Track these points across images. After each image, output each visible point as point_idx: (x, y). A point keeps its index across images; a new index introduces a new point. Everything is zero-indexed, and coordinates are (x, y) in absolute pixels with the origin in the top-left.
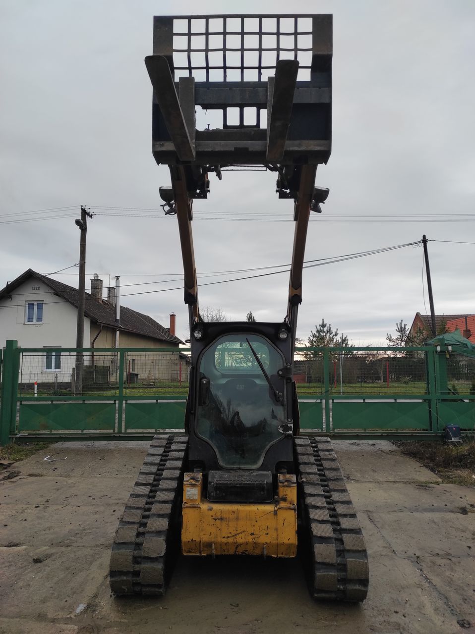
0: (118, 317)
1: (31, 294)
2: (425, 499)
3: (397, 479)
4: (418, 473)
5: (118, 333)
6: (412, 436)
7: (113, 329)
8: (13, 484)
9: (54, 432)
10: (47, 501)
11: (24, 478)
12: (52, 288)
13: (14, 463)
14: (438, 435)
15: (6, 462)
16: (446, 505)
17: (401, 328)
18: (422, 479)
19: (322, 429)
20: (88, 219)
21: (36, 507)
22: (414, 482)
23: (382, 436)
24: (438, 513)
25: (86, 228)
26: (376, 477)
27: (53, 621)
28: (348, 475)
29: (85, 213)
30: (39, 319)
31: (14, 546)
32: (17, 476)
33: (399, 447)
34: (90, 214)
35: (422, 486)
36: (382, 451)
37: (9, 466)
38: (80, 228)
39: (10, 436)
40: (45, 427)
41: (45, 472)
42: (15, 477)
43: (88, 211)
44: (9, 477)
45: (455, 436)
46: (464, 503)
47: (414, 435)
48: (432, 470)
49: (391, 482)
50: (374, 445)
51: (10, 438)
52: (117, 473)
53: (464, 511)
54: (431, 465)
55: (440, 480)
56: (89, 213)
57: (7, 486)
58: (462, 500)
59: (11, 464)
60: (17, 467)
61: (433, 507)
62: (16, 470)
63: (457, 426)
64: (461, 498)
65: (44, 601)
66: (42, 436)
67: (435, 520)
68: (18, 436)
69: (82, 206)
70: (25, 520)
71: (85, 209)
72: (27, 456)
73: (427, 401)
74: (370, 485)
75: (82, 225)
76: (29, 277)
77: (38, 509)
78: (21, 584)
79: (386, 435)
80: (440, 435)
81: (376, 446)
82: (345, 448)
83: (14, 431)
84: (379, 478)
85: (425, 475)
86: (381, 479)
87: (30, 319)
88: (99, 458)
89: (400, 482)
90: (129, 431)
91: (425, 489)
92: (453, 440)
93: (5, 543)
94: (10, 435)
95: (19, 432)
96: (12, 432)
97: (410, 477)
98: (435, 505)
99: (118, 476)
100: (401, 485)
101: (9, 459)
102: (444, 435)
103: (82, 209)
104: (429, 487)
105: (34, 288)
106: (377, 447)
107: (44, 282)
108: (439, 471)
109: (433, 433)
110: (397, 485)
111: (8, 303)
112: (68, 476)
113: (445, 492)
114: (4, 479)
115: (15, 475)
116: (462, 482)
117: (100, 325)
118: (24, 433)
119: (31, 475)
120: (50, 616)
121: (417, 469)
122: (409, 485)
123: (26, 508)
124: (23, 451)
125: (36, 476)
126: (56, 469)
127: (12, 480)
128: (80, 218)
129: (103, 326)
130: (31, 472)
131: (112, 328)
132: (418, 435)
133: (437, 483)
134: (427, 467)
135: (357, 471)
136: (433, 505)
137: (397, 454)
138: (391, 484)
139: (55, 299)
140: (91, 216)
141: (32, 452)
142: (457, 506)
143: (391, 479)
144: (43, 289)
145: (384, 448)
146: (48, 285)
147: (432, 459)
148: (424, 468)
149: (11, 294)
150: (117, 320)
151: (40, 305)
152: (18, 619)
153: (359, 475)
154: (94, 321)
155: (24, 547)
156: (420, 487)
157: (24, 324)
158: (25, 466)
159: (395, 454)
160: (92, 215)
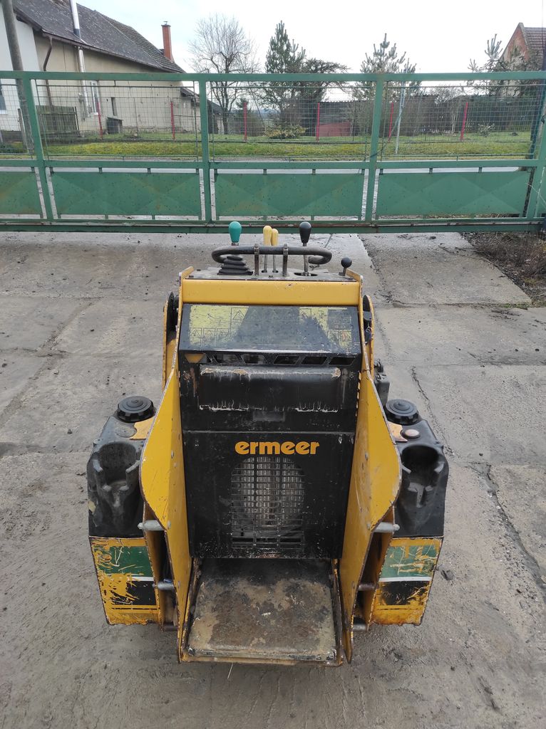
0: (77, 26)
2: (507, 337)
3: (463, 300)
4: (496, 288)
5: (81, 52)
7: (73, 46)
14: (533, 223)
16: (537, 350)
17: (493, 47)
18: (502, 299)
19: (360, 216)
22: (489, 306)
23: (449, 225)
24: (525, 367)
26: (431, 297)
28: (389, 293)
33: (470, 241)
35: (501, 312)
36: (444, 249)
48: (518, 283)
49: (453, 305)
50: (434, 238)
52: (35, 288)
54: (517, 273)
55: (528, 300)
61: (516, 355)
67: (521, 382)
73: (530, 170)
74: (420, 312)
79: (455, 224)
81: (435, 241)
82: (390, 245)
84: (437, 299)
85: (508, 292)
86: (439, 301)
88: (18, 259)
89: (468, 304)
90: (64, 217)
91: (506, 317)
97: (483, 296)
98: (520, 349)
99: (36, 295)
104: (512, 314)
106: (438, 242)
108: (528, 285)
109: (526, 220)
110: (462, 311)
113: (536, 324)
117: (48, 38)
121: (495, 282)
122: (481, 311)
129: (53, 40)
131: (68, 44)
132: (503, 223)
133: (524, 306)
134: (509, 276)
135: (403, 286)
136: (517, 350)
137: (465, 253)
138: (453, 309)
143: (455, 299)
145: (448, 244)
147: (519, 263)
148: (506, 278)
150: (75, 31)
153: (406, 293)
154: (37, 30)
156: (498, 314)
159: (463, 253)
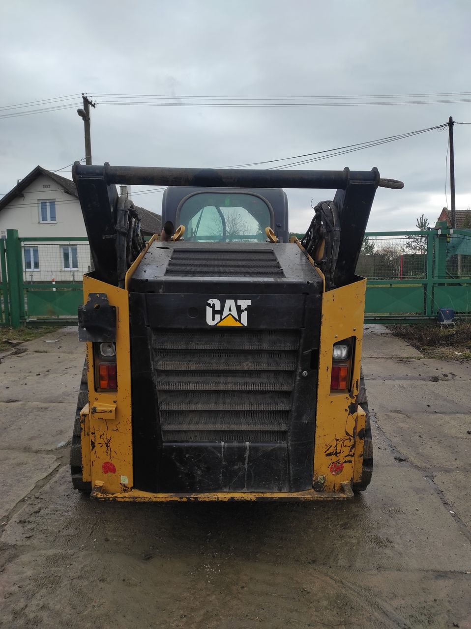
1: (41, 193)
2: (402, 370)
3: (380, 355)
4: (402, 351)
6: (405, 320)
8: (20, 358)
9: (61, 317)
10: (48, 371)
11: (30, 354)
12: (62, 186)
13: (23, 343)
15: (14, 342)
16: (420, 375)
17: (422, 223)
18: (405, 355)
20: (91, 108)
21: (37, 375)
22: (395, 358)
23: (375, 320)
24: (410, 381)
25: (89, 119)
27: (37, 452)
29: (87, 102)
30: (53, 218)
31: (12, 402)
32: (24, 352)
34: (93, 103)
35: (402, 360)
36: (374, 334)
37: (18, 345)
38: (83, 119)
39: (21, 321)
40: (53, 313)
41: (50, 350)
42: (22, 353)
43: (90, 99)
44: (16, 353)
45: (448, 319)
46: (438, 374)
47: (407, 318)
48: (418, 348)
49: (373, 358)
50: (367, 329)
51: (21, 322)
53: (436, 379)
54: (418, 344)
55: (422, 356)
56: (92, 101)
57: (14, 359)
58: (437, 371)
59: (20, 343)
60: (26, 346)
61: (406, 377)
62: (24, 348)
63: (451, 309)
64: (437, 369)
65: (31, 439)
66: (51, 321)
67: (405, 386)
68: (27, 320)
69: (83, 94)
70: (26, 384)
71: (86, 97)
72: (36, 337)
73: (424, 286)
75: (84, 114)
76: (38, 175)
77: (39, 376)
78: (13, 427)
79: (379, 318)
80: (434, 318)
81: (370, 331)
83: (24, 316)
85: (409, 352)
86: (364, 355)
87: (44, 218)
89: (382, 357)
91: (405, 363)
92: (445, 322)
93: (5, 400)
94: (21, 319)
95: (29, 317)
96: (22, 317)
97: (393, 354)
98: (409, 375)
100: (383, 360)
101: (20, 340)
102: (437, 318)
103: (83, 97)
104: (409, 361)
105: (45, 186)
107: (53, 180)
108: (424, 349)
109: (426, 316)
110: (377, 360)
111: (21, 201)
112: (71, 353)
113: (423, 365)
114: (11, 354)
115: (22, 351)
116: (443, 358)
118: (34, 318)
119: (36, 352)
120: (34, 449)
121: (403, 347)
122: (391, 360)
123: (29, 376)
124: (33, 333)
125: (41, 352)
126: (60, 347)
127: (19, 355)
128: (82, 108)
130: (37, 350)
132: (411, 318)
133: (419, 358)
134: (412, 346)
136: (407, 375)
138: (373, 360)
139: (66, 197)
140: (93, 106)
141: (41, 335)
142: (431, 375)
143: (375, 355)
144: (54, 186)
145: (376, 332)
146: (58, 183)
147: (420, 339)
148: (410, 347)
149: (23, 192)
151: (53, 203)
152: (6, 451)
155: (20, 403)
156: (401, 362)
157: (39, 223)
158: (32, 345)
159: (386, 335)
160: (95, 104)
